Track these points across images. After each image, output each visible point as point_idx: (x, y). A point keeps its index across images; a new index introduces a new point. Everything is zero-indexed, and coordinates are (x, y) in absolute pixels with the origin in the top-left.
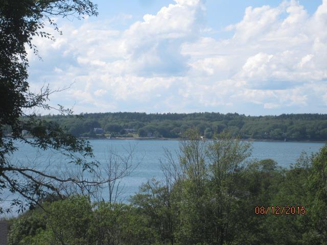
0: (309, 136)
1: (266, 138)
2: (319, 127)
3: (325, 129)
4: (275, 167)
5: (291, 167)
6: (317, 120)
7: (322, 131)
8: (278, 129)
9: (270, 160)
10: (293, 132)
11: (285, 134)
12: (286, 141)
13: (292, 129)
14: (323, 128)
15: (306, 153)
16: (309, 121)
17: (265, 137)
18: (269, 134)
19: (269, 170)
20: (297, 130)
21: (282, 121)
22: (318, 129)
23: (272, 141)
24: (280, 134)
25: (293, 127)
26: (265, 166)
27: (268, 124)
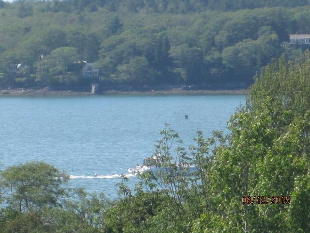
0: (182, 72)
1: (20, 85)
2: (218, 38)
3: (240, 45)
4: (61, 192)
5: (124, 190)
6: (208, 13)
7: (227, 52)
8: (67, 49)
9: (43, 167)
10: (120, 59)
11: (94, 67)
12: (100, 92)
13: (120, 48)
14: (231, 41)
15: (176, 136)
16: (180, 17)
17: (17, 80)
18: (32, 70)
19: (40, 203)
20: (136, 51)
21: (81, 19)
22: (213, 44)
23: (45, 96)
24: (74, 68)
25: (121, 41)
26: (22, 190)
27: (28, 30)
